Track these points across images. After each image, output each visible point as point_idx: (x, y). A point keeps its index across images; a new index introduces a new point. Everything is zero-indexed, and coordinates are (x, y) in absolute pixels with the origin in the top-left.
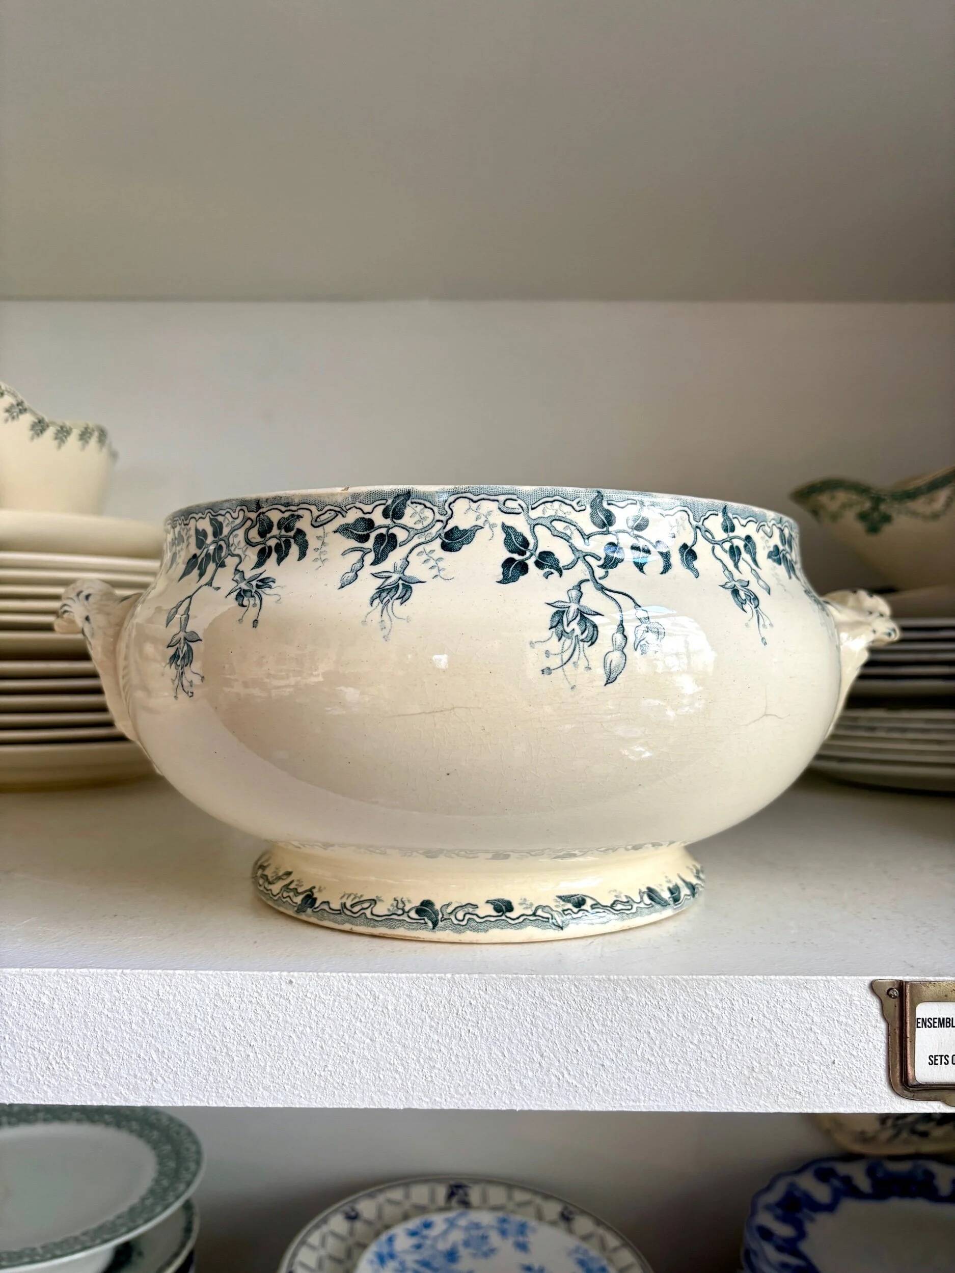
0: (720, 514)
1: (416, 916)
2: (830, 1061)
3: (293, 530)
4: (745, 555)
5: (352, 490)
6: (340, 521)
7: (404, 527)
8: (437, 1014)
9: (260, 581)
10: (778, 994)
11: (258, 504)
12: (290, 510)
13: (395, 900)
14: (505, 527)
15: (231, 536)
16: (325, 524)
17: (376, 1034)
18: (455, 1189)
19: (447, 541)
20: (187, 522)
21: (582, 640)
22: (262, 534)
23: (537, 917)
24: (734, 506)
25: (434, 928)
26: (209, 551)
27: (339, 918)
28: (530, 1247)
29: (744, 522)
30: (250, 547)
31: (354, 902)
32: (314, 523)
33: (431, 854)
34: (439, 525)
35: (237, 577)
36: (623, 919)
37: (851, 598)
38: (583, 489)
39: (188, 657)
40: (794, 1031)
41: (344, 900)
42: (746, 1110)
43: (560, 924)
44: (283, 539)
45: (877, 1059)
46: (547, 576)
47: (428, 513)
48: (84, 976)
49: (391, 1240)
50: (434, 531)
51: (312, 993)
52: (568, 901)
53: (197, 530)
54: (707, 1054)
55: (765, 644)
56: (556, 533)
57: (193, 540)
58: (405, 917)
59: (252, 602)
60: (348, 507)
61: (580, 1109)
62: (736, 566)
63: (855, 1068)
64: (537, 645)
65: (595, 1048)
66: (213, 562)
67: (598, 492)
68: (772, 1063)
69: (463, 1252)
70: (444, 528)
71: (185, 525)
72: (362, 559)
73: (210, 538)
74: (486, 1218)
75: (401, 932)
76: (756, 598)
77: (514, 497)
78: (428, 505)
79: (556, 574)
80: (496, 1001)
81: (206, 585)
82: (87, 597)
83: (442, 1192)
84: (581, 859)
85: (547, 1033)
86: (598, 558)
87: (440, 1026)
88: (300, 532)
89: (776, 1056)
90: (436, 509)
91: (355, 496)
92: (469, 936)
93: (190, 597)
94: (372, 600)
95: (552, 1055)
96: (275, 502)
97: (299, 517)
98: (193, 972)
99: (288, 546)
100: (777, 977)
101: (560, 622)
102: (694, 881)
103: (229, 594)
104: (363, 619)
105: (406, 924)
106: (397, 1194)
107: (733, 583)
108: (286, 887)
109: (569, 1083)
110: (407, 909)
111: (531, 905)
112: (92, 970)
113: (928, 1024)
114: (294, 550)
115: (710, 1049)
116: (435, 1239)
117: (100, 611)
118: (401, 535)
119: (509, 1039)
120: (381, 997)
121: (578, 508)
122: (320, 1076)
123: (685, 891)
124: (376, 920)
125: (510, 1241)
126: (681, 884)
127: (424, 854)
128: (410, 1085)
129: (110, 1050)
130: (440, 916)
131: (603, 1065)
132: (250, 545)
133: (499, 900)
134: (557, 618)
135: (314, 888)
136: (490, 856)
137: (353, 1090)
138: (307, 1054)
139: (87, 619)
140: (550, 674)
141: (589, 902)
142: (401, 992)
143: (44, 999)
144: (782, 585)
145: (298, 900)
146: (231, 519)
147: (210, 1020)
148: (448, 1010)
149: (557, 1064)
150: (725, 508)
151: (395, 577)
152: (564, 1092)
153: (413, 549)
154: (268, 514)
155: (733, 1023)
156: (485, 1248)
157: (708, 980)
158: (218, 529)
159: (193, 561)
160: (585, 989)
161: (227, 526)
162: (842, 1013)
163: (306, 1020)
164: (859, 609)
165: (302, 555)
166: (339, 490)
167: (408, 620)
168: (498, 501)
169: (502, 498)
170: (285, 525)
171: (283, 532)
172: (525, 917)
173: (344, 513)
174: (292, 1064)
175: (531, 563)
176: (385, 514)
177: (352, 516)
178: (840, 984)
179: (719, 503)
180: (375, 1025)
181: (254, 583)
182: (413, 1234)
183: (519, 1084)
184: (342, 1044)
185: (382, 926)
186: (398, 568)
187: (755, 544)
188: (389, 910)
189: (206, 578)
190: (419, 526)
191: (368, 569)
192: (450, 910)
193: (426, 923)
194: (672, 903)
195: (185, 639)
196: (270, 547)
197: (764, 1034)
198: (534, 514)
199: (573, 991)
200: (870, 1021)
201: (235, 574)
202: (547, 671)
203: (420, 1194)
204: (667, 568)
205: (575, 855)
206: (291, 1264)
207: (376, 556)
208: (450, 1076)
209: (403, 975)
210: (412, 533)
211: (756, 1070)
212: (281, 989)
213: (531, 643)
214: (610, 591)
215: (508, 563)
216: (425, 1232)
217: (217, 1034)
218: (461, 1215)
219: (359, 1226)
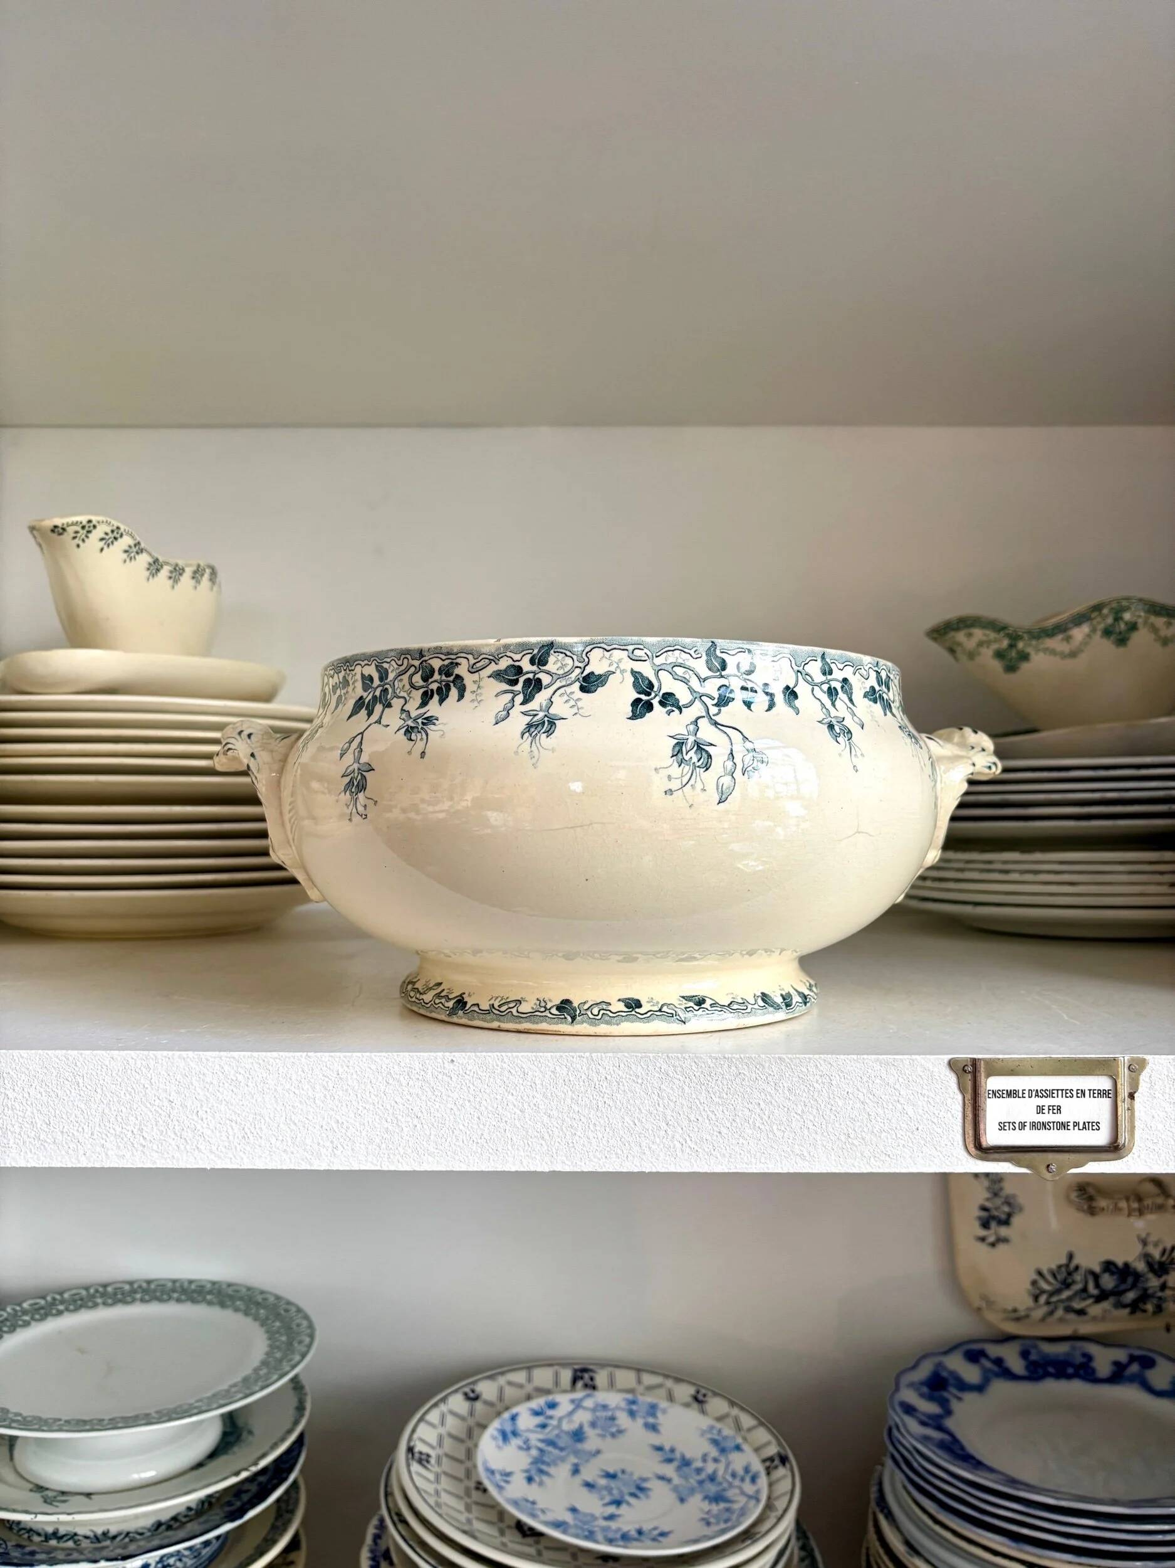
0: (819, 660)
1: (557, 1013)
2: (914, 1128)
3: (452, 675)
4: (841, 695)
5: (504, 641)
6: (493, 668)
7: (548, 673)
8: (577, 1088)
9: (424, 719)
10: (870, 1071)
11: (421, 653)
12: (449, 659)
13: (538, 1000)
14: (633, 673)
15: (396, 681)
16: (480, 670)
17: (526, 1106)
18: (579, 1374)
19: (584, 684)
20: (353, 668)
21: (698, 767)
22: (425, 679)
23: (662, 1012)
24: (831, 652)
25: (572, 1022)
26: (376, 694)
27: (488, 1017)
28: (660, 1428)
29: (841, 666)
30: (414, 690)
31: (501, 1003)
32: (470, 669)
33: (569, 957)
34: (578, 671)
35: (404, 716)
36: (739, 1018)
37: (957, 735)
38: (700, 640)
39: (362, 787)
40: (884, 1103)
41: (491, 1002)
42: (843, 1171)
43: (683, 1019)
44: (444, 683)
45: (955, 1127)
46: (669, 713)
47: (569, 661)
48: (275, 1059)
49: (514, 1418)
50: (573, 676)
51: (471, 1070)
52: (690, 1001)
53: (363, 675)
54: (809, 1122)
55: (857, 771)
56: (676, 677)
57: (359, 685)
58: (547, 1013)
59: (419, 737)
60: (500, 656)
61: (701, 1171)
62: (833, 705)
63: (935, 1134)
64: (661, 771)
65: (713, 1117)
66: (380, 703)
67: (712, 642)
68: (865, 1129)
69: (589, 1431)
70: (582, 673)
71: (350, 671)
72: (513, 699)
73: (377, 682)
74: (614, 1399)
75: (544, 1026)
76: (849, 732)
77: (641, 647)
78: (568, 653)
79: (677, 711)
80: (628, 1076)
81: (375, 723)
82: (249, 736)
83: (566, 1375)
84: (702, 963)
85: (672, 1104)
86: (712, 698)
87: (580, 1098)
88: (458, 677)
89: (868, 1125)
90: (575, 657)
91: (507, 647)
92: (603, 1028)
93: (362, 733)
94: (523, 734)
95: (676, 1125)
96: (437, 652)
97: (457, 664)
98: (368, 1054)
99: (448, 688)
100: (869, 1057)
101: (680, 751)
102: (807, 992)
103: (398, 730)
104: (515, 749)
105: (548, 1020)
106: (520, 1377)
107: (830, 719)
108: (438, 995)
109: (691, 1148)
110: (548, 1007)
111: (658, 1003)
112: (281, 1053)
113: (997, 1095)
114: (454, 692)
115: (812, 1119)
116: (560, 1419)
117: (264, 747)
118: (545, 679)
119: (639, 1109)
120: (530, 1073)
121: (695, 656)
122: (478, 1143)
123: (796, 999)
124: (522, 1017)
125: (640, 1421)
126: (793, 992)
127: (563, 956)
128: (554, 1151)
129: (296, 1121)
130: (578, 1012)
131: (720, 1133)
132: (414, 688)
133: (629, 999)
134: (677, 749)
135: (464, 993)
136: (620, 958)
137: (505, 1155)
138: (466, 1125)
139: (252, 755)
140: (671, 794)
141: (708, 1002)
142: (547, 1069)
143: (240, 1078)
144: (876, 721)
145: (450, 1004)
146: (396, 666)
147: (383, 1095)
148: (587, 1084)
149: (680, 1131)
150: (824, 654)
151: (541, 714)
152: (686, 1156)
153: (555, 691)
154: (429, 662)
155: (832, 1096)
156: (614, 1430)
157: (809, 1058)
158: (383, 676)
159: (360, 704)
160: (703, 1066)
161: (392, 671)
162: (925, 1087)
163: (465, 1094)
164: (963, 745)
165: (461, 696)
166: (492, 641)
167: (553, 750)
168: (627, 650)
169: (631, 648)
170: (446, 671)
171: (444, 677)
172: (652, 1013)
173: (497, 661)
174: (453, 1133)
175: (655, 702)
176: (532, 662)
177: (504, 664)
178: (923, 1061)
179: (818, 650)
180: (524, 1098)
181: (420, 721)
182: (536, 1413)
183: (648, 1149)
184: (496, 1115)
185: (527, 1022)
186: (544, 707)
187: (851, 686)
188: (533, 1008)
189: (375, 717)
190: (561, 672)
191: (518, 708)
192: (586, 1007)
193: (565, 1018)
194: (784, 1007)
195: (359, 769)
196: (432, 691)
197: (858, 1105)
198: (658, 661)
199: (693, 1068)
200: (949, 1094)
201: (401, 714)
202: (669, 792)
203: (543, 1377)
204: (771, 706)
205: (695, 959)
206: (410, 1439)
207: (525, 697)
208: (589, 1142)
209: (549, 1054)
210: (555, 677)
211: (852, 1136)
212: (444, 1068)
213: (656, 769)
214: (722, 725)
215: (636, 702)
216: (550, 1412)
217: (388, 1107)
218: (588, 1396)
219: (478, 1405)
